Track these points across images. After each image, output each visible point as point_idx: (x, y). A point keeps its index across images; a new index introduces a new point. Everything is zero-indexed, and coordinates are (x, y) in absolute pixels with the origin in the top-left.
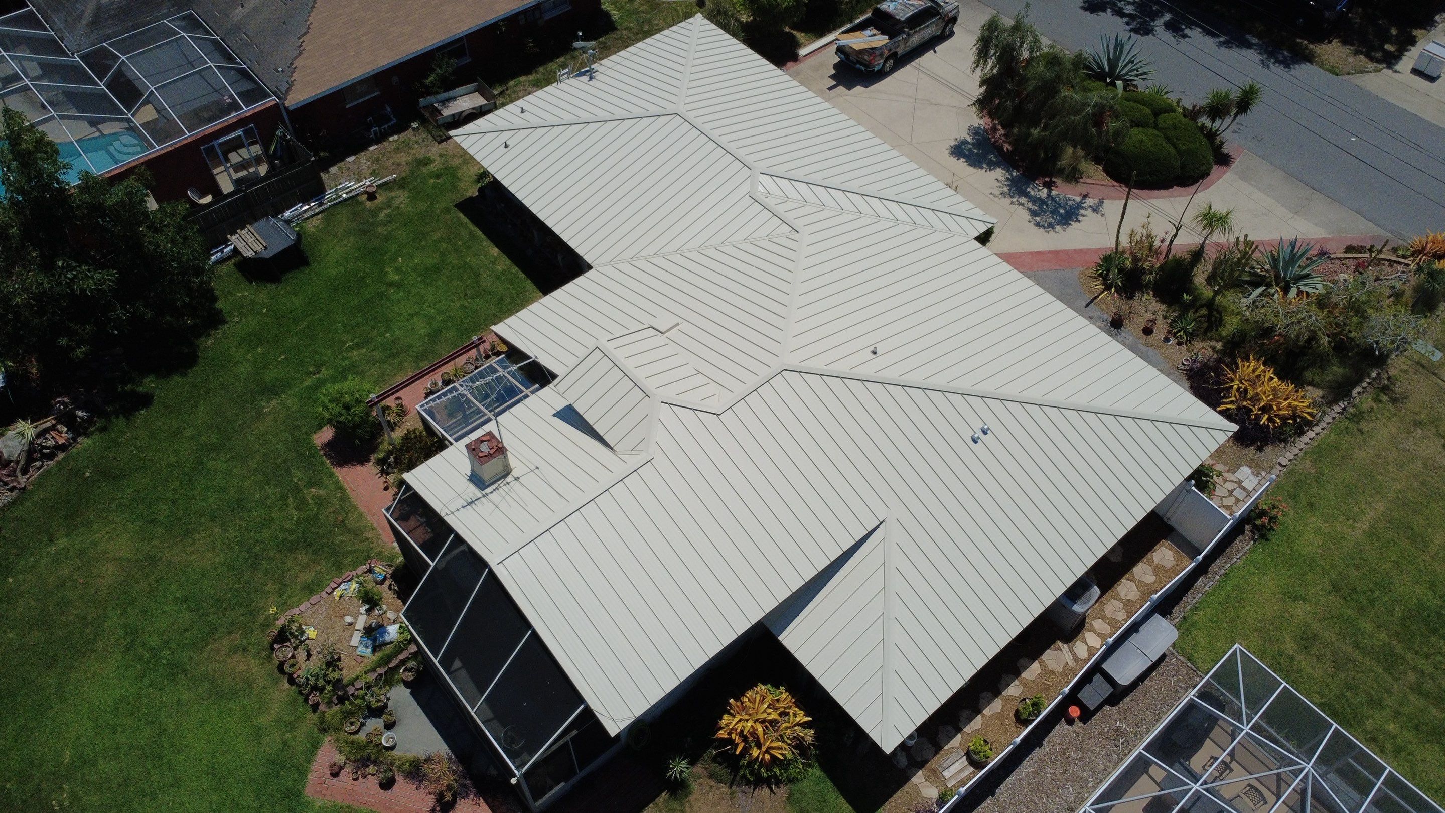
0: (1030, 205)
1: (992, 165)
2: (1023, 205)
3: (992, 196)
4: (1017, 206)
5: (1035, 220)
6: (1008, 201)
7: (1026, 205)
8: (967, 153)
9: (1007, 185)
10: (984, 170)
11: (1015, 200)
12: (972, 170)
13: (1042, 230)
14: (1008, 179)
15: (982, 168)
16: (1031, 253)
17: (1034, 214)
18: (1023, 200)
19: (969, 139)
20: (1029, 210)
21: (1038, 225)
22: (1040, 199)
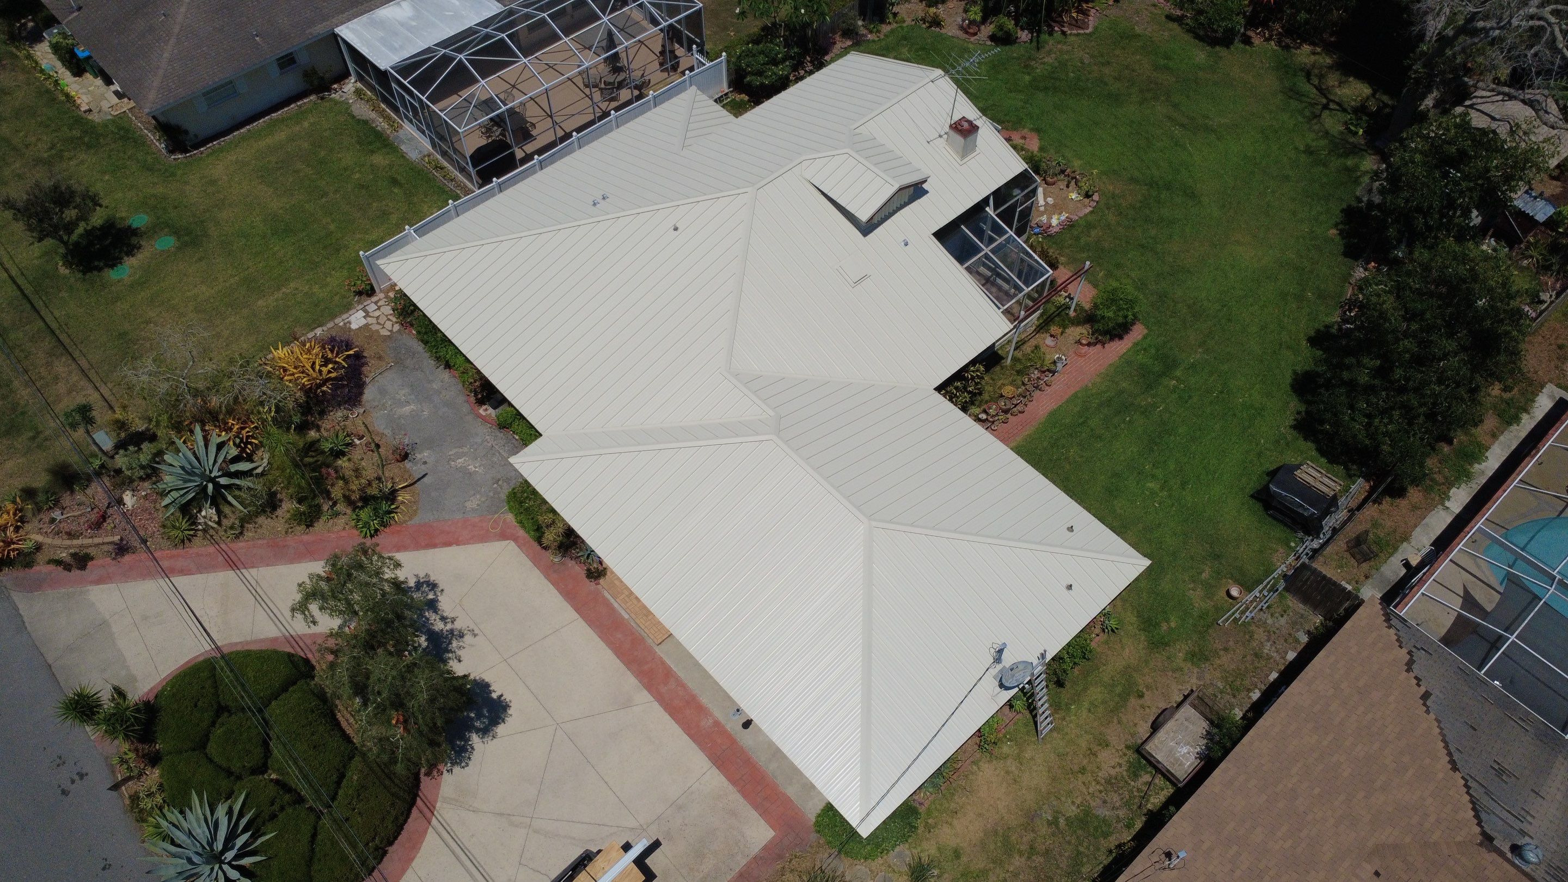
3: (476, 632)
4: (449, 616)
6: (458, 625)
8: (485, 712)
9: (451, 651)
10: (472, 678)
12: (489, 678)
13: (432, 579)
15: (475, 682)
16: (458, 543)
19: (475, 737)
20: (436, 610)
21: (433, 586)
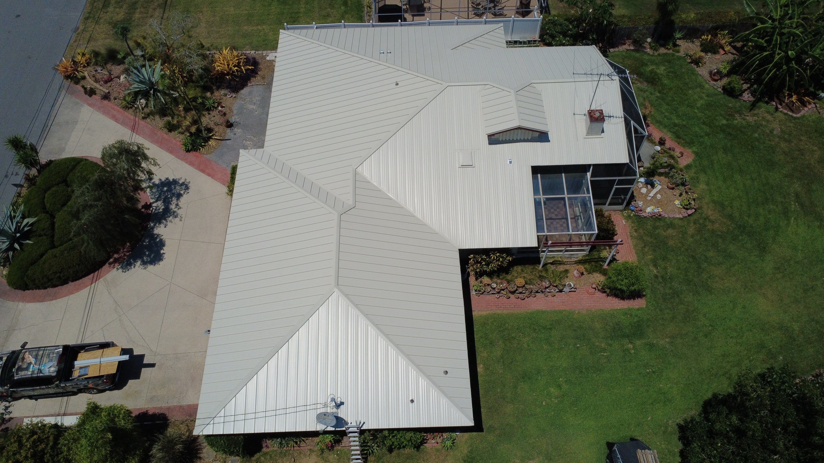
0: (174, 200)
1: (153, 237)
2: (177, 205)
3: (182, 219)
4: (180, 205)
5: (184, 193)
7: (176, 203)
8: (152, 256)
9: (166, 220)
10: (162, 237)
11: (176, 210)
12: (167, 243)
13: (190, 185)
14: (160, 223)
15: (161, 240)
17: (179, 196)
18: (173, 207)
19: (139, 263)
20: (178, 200)
22: (164, 202)
